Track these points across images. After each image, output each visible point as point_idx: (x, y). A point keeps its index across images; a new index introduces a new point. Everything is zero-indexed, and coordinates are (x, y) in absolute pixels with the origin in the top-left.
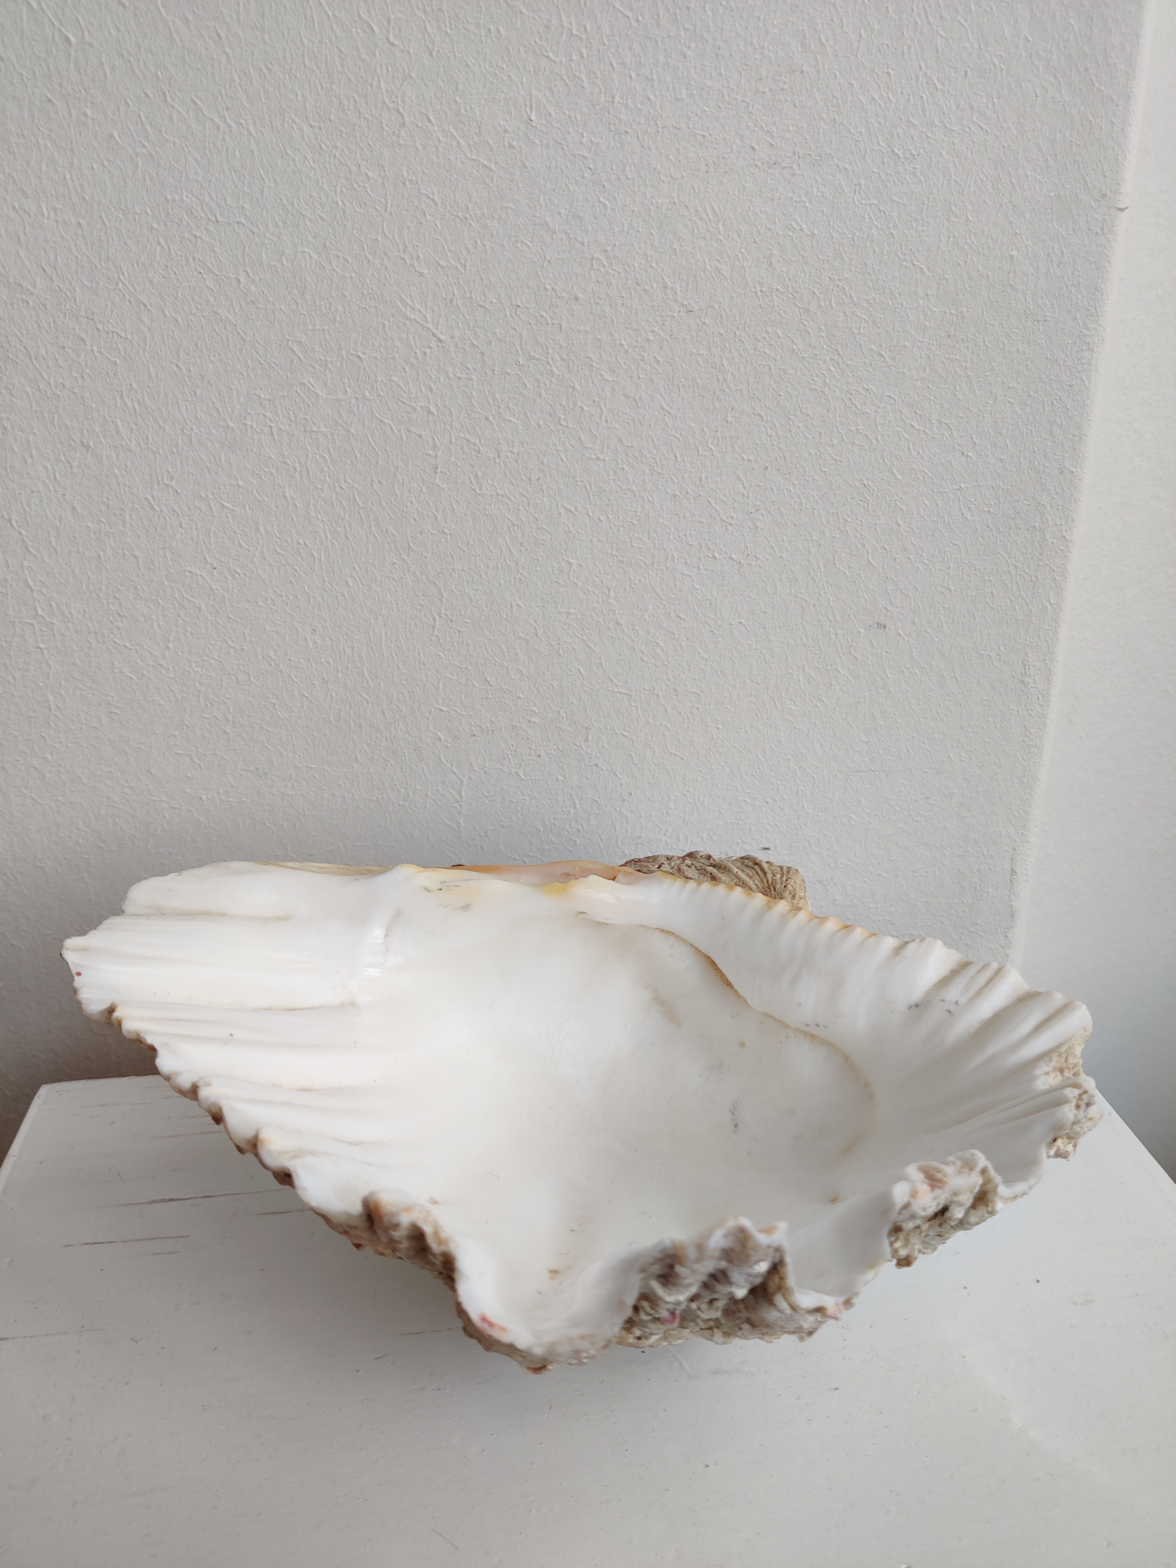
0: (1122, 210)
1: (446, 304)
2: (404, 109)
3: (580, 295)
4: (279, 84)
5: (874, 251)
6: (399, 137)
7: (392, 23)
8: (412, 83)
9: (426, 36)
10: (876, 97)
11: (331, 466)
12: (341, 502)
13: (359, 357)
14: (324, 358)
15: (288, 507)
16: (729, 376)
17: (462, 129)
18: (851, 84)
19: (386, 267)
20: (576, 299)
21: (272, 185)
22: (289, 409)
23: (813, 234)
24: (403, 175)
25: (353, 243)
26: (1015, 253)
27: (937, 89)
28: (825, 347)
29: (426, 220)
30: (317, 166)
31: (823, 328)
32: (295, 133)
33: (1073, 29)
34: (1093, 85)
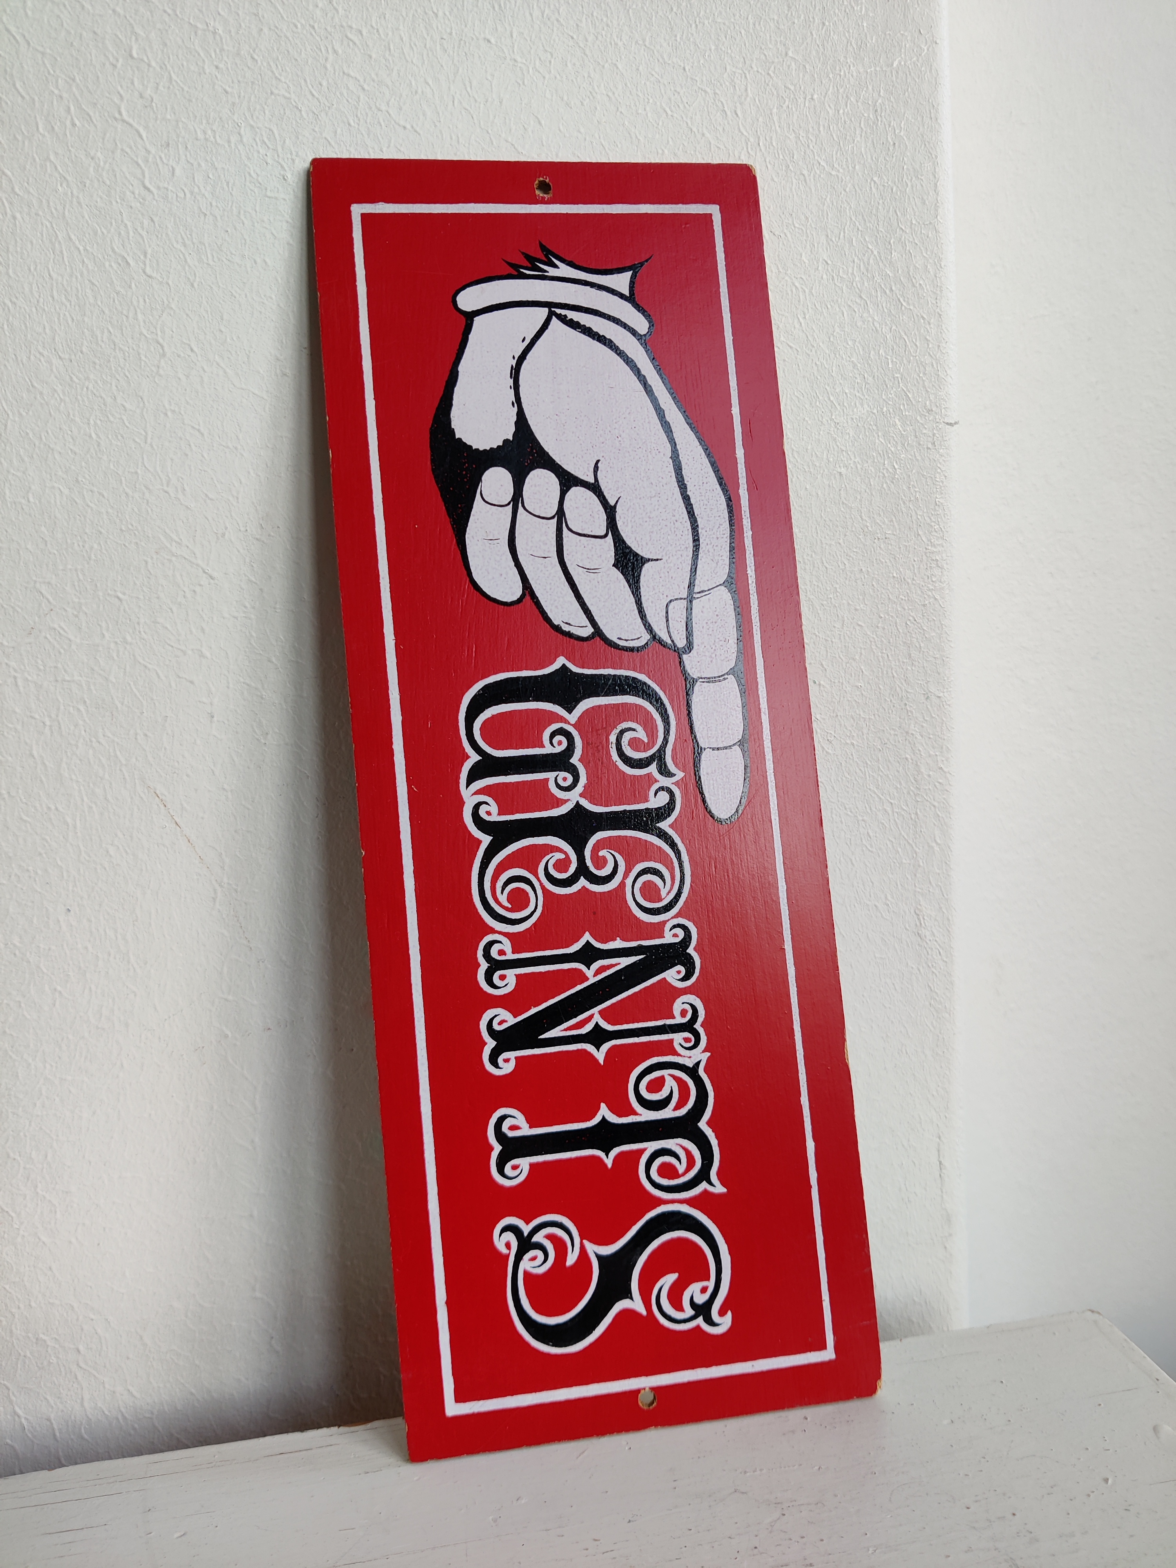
0: (951, 424)
1: (218, 538)
2: (163, 339)
4: (25, 317)
6: (158, 367)
7: (149, 256)
8: (172, 313)
9: (187, 268)
11: (87, 719)
12: (100, 759)
13: (118, 598)
14: (77, 600)
15: (36, 767)
17: (229, 358)
19: (148, 501)
21: (17, 419)
22: (37, 657)
24: (164, 406)
25: (110, 476)
26: (843, 470)
29: (191, 450)
30: (67, 399)
32: (43, 365)
33: (872, 252)
34: (902, 305)
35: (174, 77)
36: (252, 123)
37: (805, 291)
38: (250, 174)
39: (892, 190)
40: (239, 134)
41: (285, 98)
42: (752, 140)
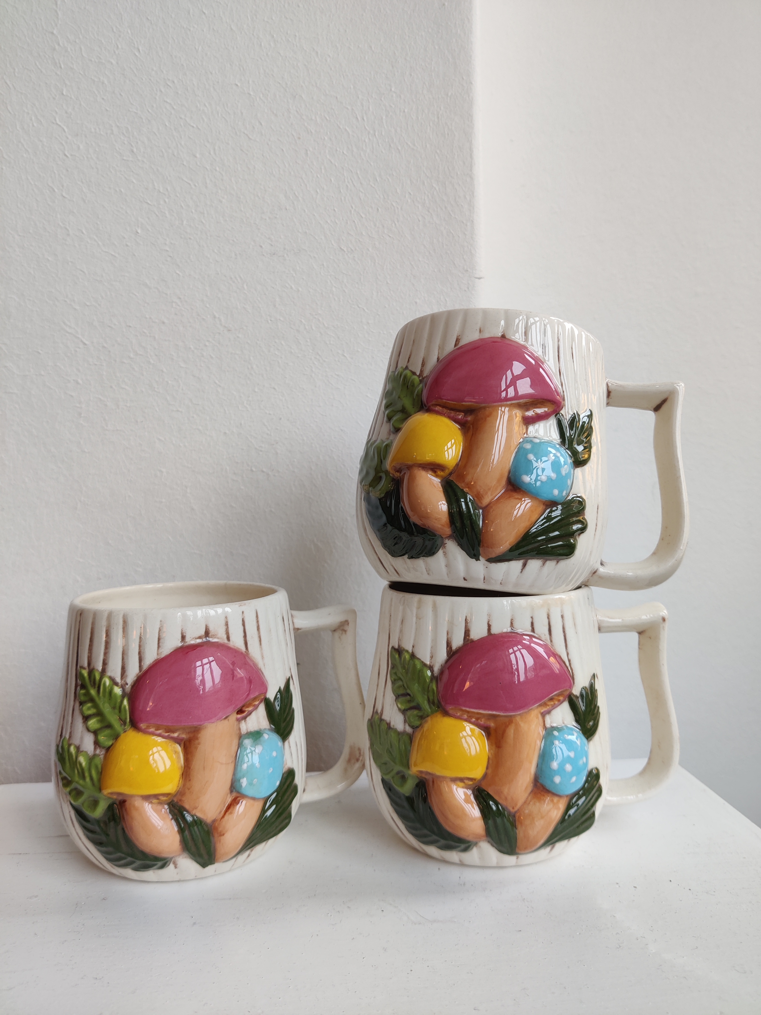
0: (479, 278)
2: (69, 227)
3: (166, 321)
5: (335, 299)
6: (66, 241)
7: (65, 187)
8: (74, 215)
9: (83, 193)
10: (329, 222)
14: (19, 353)
16: (254, 366)
17: (100, 237)
18: (314, 215)
19: (56, 306)
20: (163, 323)
23: (299, 291)
24: (67, 259)
25: (39, 293)
26: (418, 301)
27: (362, 217)
28: (311, 351)
29: (79, 282)
30: (21, 255)
31: (308, 340)
33: (435, 189)
34: (451, 215)
35: (82, 103)
36: (118, 124)
37: (398, 208)
38: (116, 149)
39: (447, 157)
40: (112, 130)
41: (135, 113)
42: (371, 132)
